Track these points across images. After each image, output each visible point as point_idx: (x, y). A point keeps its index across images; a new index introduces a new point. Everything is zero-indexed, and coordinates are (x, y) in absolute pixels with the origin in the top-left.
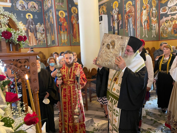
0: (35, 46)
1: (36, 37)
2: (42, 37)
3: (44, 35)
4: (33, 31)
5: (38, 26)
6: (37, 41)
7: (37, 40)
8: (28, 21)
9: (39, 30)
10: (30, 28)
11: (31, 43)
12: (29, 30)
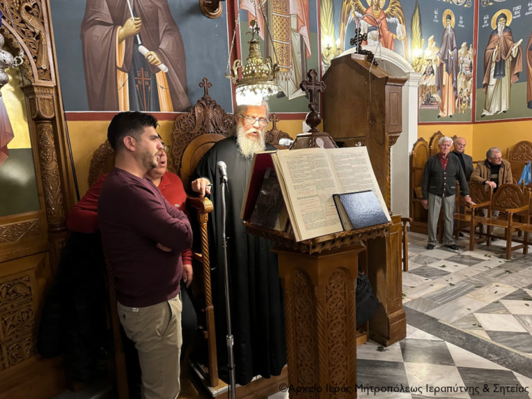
0: (451, 116)
1: (455, 89)
2: (465, 90)
3: (470, 83)
4: (452, 69)
5: (463, 53)
6: (457, 100)
7: (456, 97)
8: (446, 35)
9: (464, 65)
10: (446, 58)
11: (445, 107)
12: (445, 66)
